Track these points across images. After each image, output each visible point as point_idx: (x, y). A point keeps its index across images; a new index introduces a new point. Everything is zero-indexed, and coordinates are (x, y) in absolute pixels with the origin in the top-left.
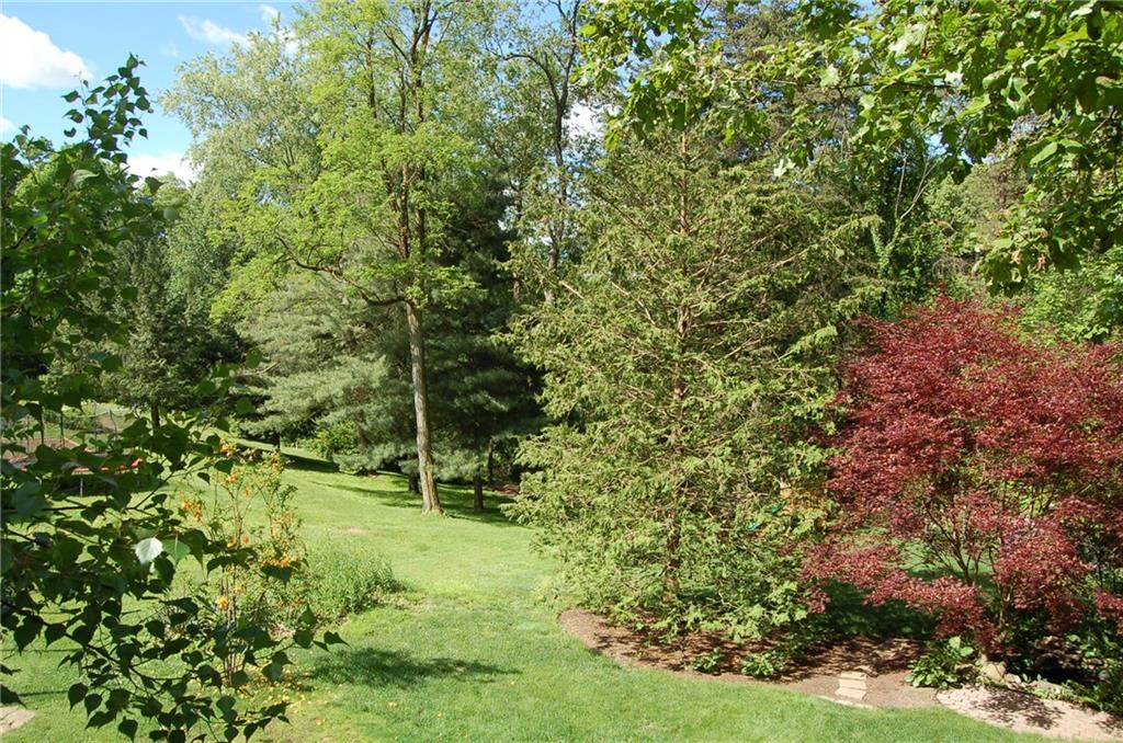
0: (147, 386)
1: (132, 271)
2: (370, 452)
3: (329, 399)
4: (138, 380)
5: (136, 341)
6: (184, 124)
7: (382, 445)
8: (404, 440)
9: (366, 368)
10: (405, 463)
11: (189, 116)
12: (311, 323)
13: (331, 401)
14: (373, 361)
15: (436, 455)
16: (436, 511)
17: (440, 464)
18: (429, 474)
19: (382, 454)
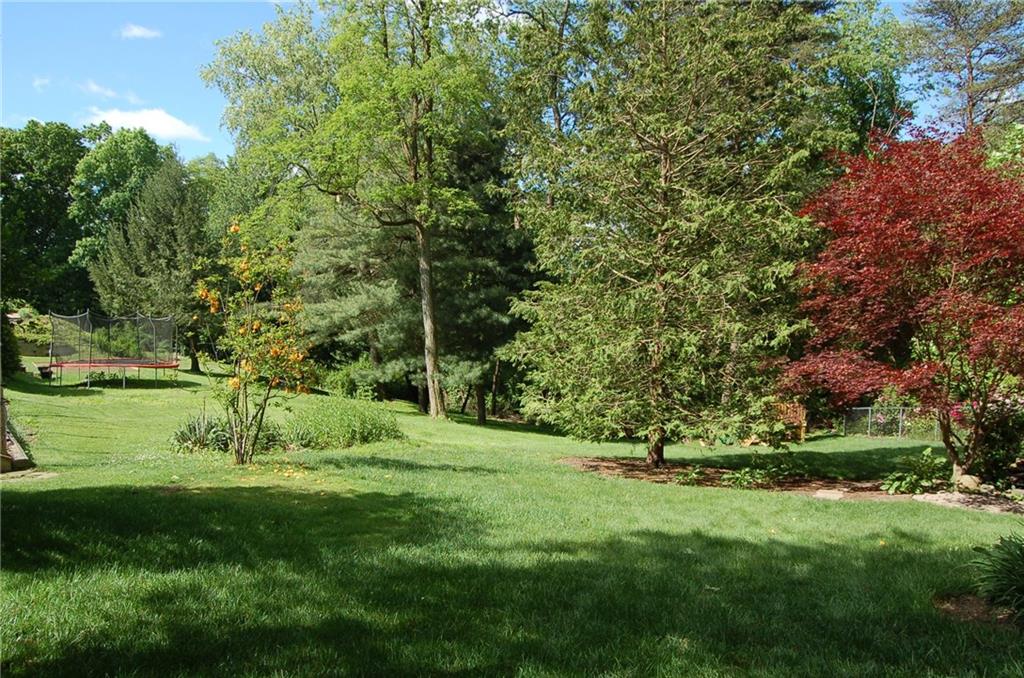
0: (186, 315)
1: (174, 214)
2: (383, 368)
3: (346, 320)
4: (179, 310)
5: (177, 277)
6: (223, 95)
7: (394, 362)
8: (415, 355)
9: (380, 292)
10: (414, 376)
11: (227, 88)
12: (332, 255)
13: (348, 323)
14: (387, 286)
15: (442, 365)
16: (442, 416)
17: (446, 373)
18: (436, 382)
19: (394, 368)
